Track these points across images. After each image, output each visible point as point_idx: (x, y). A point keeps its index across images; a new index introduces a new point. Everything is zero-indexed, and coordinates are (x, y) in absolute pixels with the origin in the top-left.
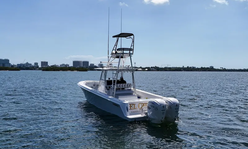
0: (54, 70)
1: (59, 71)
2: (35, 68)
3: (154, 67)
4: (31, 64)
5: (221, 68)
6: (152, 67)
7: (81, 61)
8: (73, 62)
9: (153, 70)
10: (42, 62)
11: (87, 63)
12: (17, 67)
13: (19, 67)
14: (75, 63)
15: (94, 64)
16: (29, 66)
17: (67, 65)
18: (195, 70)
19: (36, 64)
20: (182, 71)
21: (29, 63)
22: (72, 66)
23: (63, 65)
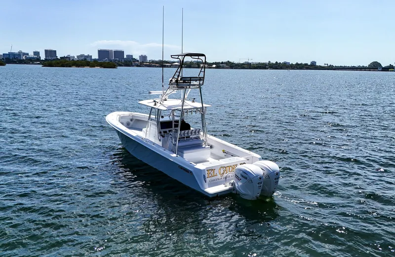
0: (63, 66)
1: (70, 66)
2: (34, 60)
3: (225, 63)
4: (28, 54)
5: (325, 64)
6: (222, 63)
7: (111, 51)
8: (99, 51)
9: (223, 68)
10: (46, 51)
11: (122, 53)
12: (3, 59)
13: (6, 58)
14: (101, 53)
15: (132, 56)
16: (24, 57)
17: (88, 56)
18: (287, 67)
19: (37, 53)
20: (267, 69)
21: (23, 51)
22: (97, 58)
23: (82, 56)
